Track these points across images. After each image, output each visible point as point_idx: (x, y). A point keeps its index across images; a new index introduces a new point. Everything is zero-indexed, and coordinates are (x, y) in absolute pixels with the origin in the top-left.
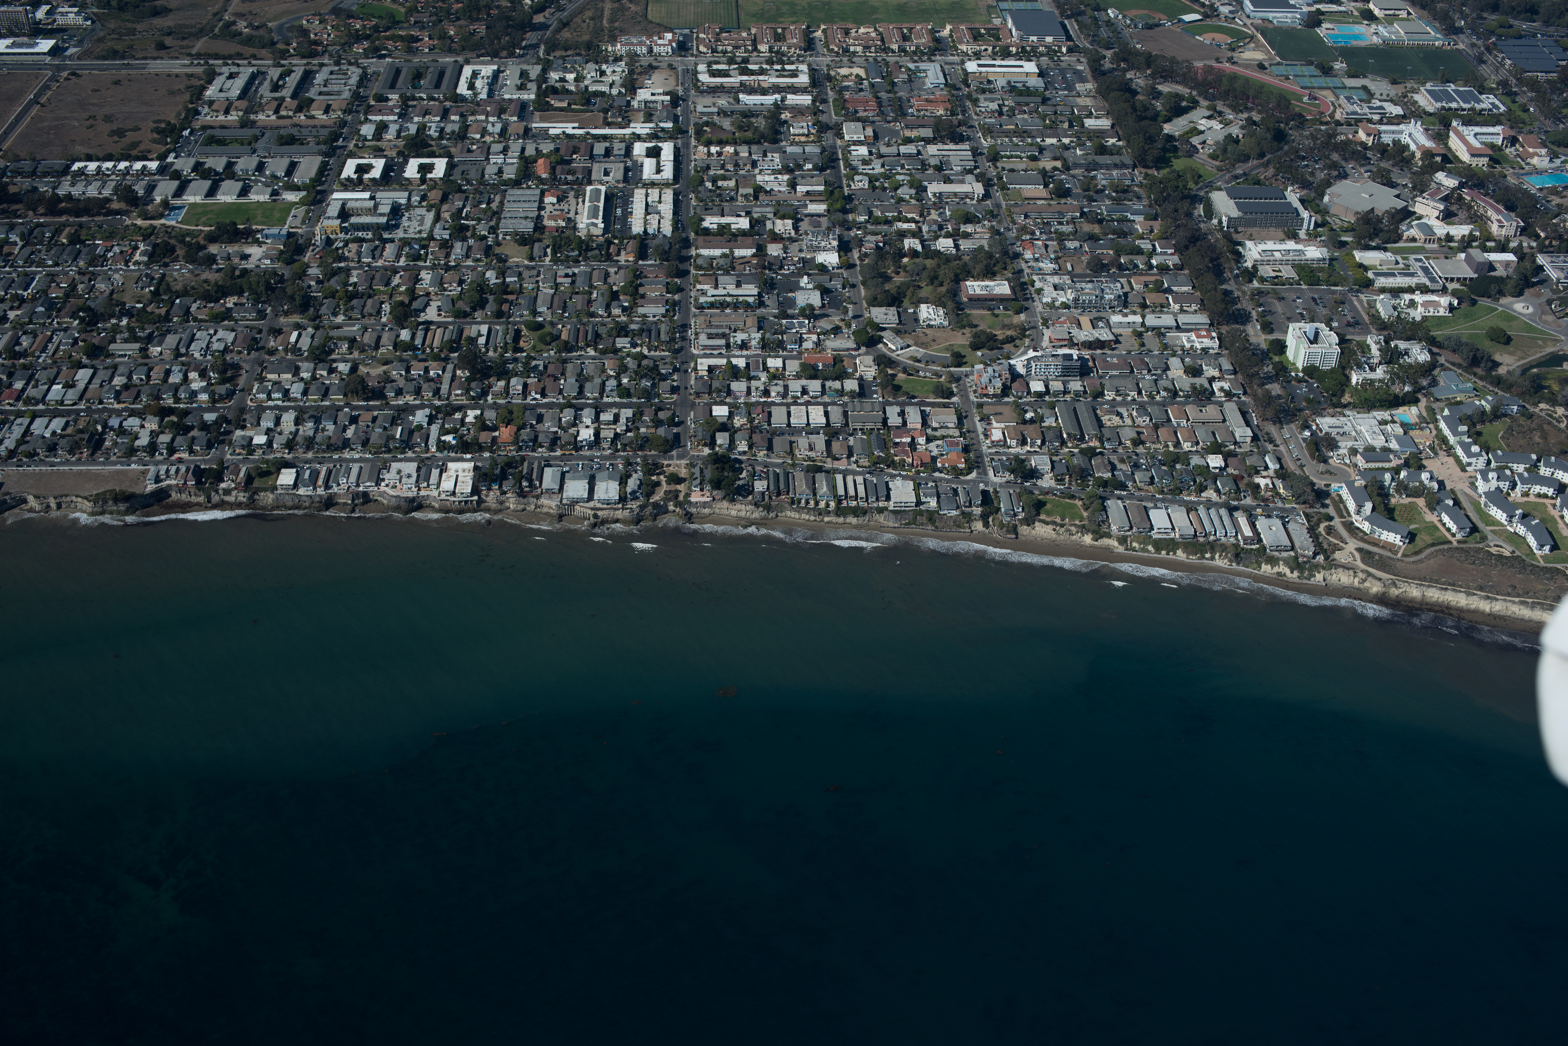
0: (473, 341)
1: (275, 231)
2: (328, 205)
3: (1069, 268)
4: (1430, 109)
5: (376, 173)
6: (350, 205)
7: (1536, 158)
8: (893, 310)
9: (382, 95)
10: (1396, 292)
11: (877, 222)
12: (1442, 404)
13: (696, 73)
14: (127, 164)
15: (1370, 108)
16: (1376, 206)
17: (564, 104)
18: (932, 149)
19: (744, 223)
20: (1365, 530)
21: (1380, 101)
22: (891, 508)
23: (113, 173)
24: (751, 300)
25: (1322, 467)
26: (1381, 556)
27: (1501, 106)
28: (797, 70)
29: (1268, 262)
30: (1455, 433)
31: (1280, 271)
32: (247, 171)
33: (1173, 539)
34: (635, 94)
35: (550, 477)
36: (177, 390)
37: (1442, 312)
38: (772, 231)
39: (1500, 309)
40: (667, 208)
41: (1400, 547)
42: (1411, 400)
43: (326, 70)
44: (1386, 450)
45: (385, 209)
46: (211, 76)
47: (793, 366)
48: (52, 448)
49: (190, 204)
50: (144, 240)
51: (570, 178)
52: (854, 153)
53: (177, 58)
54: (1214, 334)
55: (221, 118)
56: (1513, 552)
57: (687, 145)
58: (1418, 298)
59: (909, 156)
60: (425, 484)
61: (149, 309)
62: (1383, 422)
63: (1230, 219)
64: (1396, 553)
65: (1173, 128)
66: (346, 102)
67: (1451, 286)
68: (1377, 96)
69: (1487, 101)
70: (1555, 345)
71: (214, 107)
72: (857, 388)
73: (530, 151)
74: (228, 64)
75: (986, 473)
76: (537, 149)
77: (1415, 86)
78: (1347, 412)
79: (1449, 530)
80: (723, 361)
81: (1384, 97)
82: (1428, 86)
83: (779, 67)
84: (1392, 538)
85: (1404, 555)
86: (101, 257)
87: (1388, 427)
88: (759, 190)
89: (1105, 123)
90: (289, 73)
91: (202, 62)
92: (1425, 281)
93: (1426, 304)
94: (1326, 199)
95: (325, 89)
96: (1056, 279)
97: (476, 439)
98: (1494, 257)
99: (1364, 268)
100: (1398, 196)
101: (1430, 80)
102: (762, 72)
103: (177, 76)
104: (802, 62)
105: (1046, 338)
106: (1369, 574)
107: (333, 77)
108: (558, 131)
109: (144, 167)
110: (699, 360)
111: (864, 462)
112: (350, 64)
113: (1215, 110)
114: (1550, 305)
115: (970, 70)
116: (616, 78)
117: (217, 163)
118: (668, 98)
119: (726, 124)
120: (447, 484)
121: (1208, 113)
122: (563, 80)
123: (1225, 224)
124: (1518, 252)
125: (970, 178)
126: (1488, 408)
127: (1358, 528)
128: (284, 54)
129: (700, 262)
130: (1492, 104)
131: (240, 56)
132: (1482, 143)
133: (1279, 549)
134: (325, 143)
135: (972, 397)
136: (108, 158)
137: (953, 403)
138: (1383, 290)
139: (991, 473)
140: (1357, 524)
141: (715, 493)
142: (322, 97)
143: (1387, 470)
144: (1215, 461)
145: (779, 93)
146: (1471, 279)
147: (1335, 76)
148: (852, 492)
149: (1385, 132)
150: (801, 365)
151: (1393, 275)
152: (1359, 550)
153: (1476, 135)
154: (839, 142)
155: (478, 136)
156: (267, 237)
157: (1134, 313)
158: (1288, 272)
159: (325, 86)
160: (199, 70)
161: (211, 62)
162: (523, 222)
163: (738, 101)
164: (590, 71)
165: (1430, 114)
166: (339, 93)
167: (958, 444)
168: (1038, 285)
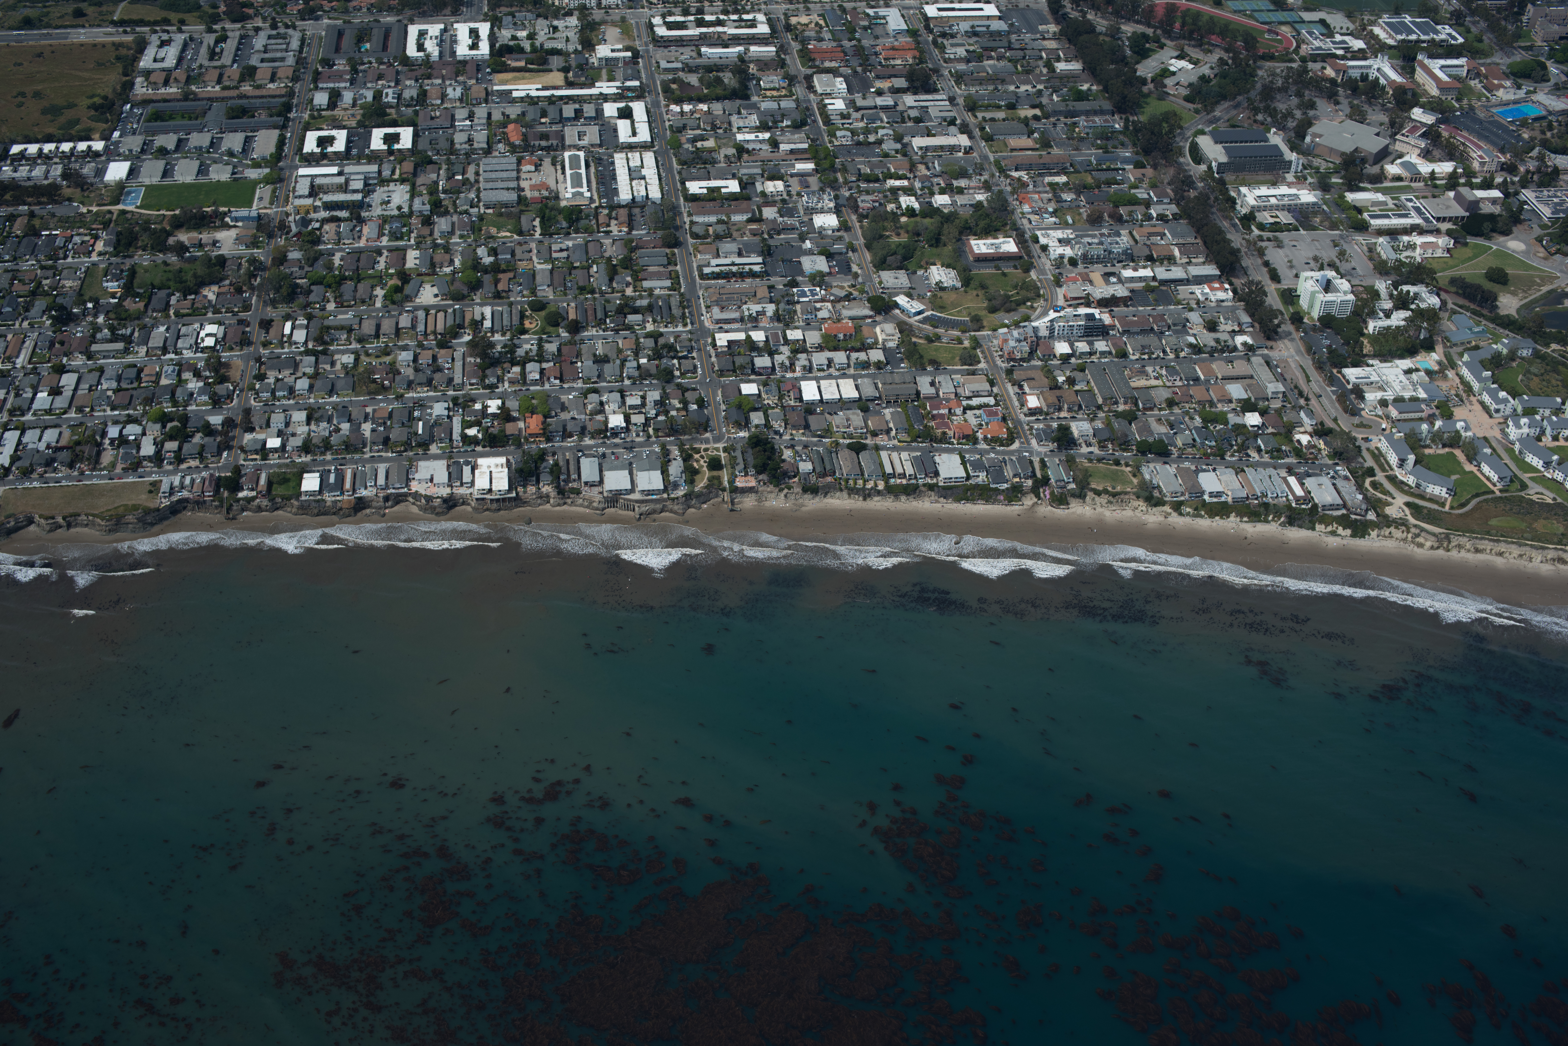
0: (476, 325)
1: (243, 212)
2: (296, 182)
3: (1070, 221)
4: (1391, 42)
5: (340, 145)
6: (318, 181)
7: (1502, 90)
8: (902, 274)
9: (329, 60)
10: (1393, 233)
11: (869, 179)
12: (1460, 349)
13: (651, 26)
14: (71, 145)
15: (1334, 43)
16: (1360, 145)
17: (522, 64)
18: (909, 100)
19: (733, 186)
20: (1410, 483)
21: (1342, 34)
22: (941, 484)
23: (56, 156)
24: (757, 268)
25: (1356, 421)
26: (1430, 510)
27: (1457, 36)
28: (754, 20)
29: (1265, 209)
30: (1480, 379)
31: (1277, 217)
32: (201, 148)
33: (1226, 503)
34: (594, 50)
35: (588, 468)
36: (173, 394)
37: (1439, 253)
38: (763, 194)
39: (1495, 247)
40: (650, 171)
41: (1446, 499)
42: (1429, 346)
43: (263, 35)
44: (1414, 399)
45: (358, 185)
46: (141, 46)
47: (814, 338)
48: (49, 463)
49: (147, 186)
50: (104, 229)
51: (544, 143)
52: (830, 107)
53: (99, 26)
54: (1227, 286)
55: (163, 91)
56: (1554, 499)
57: (656, 104)
58: (1418, 240)
59: (885, 108)
60: (458, 484)
61: (125, 303)
62: (1408, 372)
63: (1220, 165)
64: (1443, 505)
65: (1146, 69)
66: (292, 69)
67: (1445, 226)
68: (1338, 29)
69: (1445, 32)
70: (1552, 283)
71: (153, 78)
72: (882, 358)
73: (497, 116)
74: (156, 32)
75: (1029, 443)
76: (503, 114)
77: (1373, 18)
78: (1371, 362)
79: (1488, 479)
80: (741, 336)
81: (1344, 31)
82: (1386, 18)
83: (735, 17)
84: (1437, 490)
85: (1452, 508)
86: (61, 248)
87: (1414, 376)
88: (741, 150)
89: (1075, 66)
90: (223, 39)
91: (129, 29)
92: (1418, 220)
93: (1424, 245)
94: (1308, 139)
95: (267, 56)
96: (1059, 234)
97: (503, 431)
98: (1480, 194)
99: (1359, 211)
100: (1378, 134)
101: (1386, 12)
102: (720, 23)
103: (104, 46)
104: (760, 10)
105: (1061, 297)
106: (1423, 530)
107: (273, 41)
108: (522, 94)
109: (89, 147)
110: (717, 336)
111: (904, 436)
112: (287, 27)
113: (1182, 50)
114: (1541, 241)
115: (930, 15)
116: (571, 34)
117: (168, 141)
118: (629, 54)
119: (693, 79)
120: (482, 482)
121: (1176, 54)
122: (514, 38)
123: (1215, 169)
124: (1503, 187)
125: (953, 129)
126: (1505, 351)
127: (1402, 482)
128: (215, 18)
129: (696, 229)
130: (1450, 35)
131: (167, 22)
132: (1449, 76)
133: (1333, 507)
134: (279, 115)
135: (999, 362)
136: (48, 139)
137: (982, 370)
138: (1380, 232)
139: (1034, 442)
140: (1400, 477)
141: (761, 477)
142: (265, 65)
143: (1421, 419)
144: (1253, 419)
145: (740, 45)
146: (1463, 218)
147: (1292, 10)
148: (899, 470)
149: (1353, 67)
150: (823, 336)
151: (1388, 217)
152: (1408, 504)
153: (1442, 67)
154: (812, 96)
155: (439, 102)
156: (236, 219)
157: (1145, 267)
158: (1285, 218)
159: (265, 52)
160: (129, 38)
161: (138, 29)
162: (505, 192)
163: (700, 55)
164: (542, 27)
165: (1391, 47)
166: (283, 59)
167: (996, 414)
168: (1043, 241)
